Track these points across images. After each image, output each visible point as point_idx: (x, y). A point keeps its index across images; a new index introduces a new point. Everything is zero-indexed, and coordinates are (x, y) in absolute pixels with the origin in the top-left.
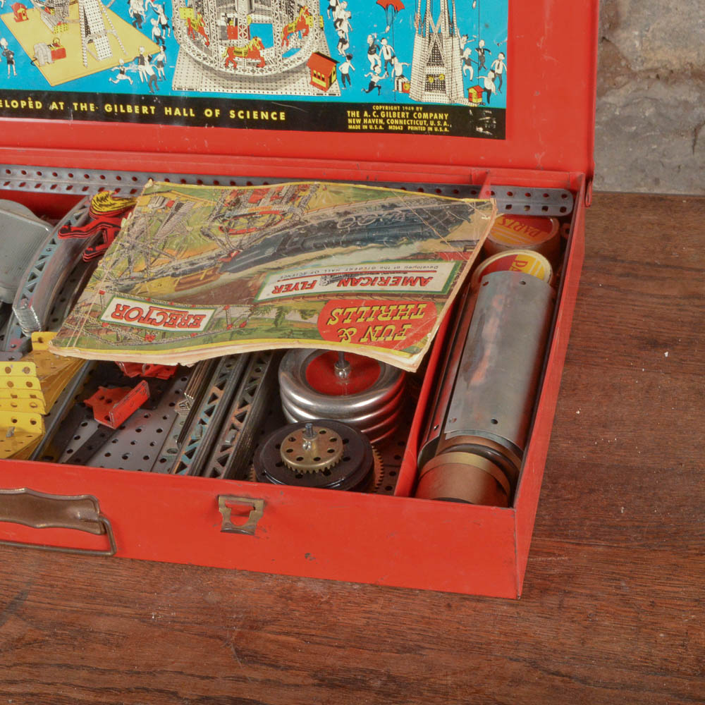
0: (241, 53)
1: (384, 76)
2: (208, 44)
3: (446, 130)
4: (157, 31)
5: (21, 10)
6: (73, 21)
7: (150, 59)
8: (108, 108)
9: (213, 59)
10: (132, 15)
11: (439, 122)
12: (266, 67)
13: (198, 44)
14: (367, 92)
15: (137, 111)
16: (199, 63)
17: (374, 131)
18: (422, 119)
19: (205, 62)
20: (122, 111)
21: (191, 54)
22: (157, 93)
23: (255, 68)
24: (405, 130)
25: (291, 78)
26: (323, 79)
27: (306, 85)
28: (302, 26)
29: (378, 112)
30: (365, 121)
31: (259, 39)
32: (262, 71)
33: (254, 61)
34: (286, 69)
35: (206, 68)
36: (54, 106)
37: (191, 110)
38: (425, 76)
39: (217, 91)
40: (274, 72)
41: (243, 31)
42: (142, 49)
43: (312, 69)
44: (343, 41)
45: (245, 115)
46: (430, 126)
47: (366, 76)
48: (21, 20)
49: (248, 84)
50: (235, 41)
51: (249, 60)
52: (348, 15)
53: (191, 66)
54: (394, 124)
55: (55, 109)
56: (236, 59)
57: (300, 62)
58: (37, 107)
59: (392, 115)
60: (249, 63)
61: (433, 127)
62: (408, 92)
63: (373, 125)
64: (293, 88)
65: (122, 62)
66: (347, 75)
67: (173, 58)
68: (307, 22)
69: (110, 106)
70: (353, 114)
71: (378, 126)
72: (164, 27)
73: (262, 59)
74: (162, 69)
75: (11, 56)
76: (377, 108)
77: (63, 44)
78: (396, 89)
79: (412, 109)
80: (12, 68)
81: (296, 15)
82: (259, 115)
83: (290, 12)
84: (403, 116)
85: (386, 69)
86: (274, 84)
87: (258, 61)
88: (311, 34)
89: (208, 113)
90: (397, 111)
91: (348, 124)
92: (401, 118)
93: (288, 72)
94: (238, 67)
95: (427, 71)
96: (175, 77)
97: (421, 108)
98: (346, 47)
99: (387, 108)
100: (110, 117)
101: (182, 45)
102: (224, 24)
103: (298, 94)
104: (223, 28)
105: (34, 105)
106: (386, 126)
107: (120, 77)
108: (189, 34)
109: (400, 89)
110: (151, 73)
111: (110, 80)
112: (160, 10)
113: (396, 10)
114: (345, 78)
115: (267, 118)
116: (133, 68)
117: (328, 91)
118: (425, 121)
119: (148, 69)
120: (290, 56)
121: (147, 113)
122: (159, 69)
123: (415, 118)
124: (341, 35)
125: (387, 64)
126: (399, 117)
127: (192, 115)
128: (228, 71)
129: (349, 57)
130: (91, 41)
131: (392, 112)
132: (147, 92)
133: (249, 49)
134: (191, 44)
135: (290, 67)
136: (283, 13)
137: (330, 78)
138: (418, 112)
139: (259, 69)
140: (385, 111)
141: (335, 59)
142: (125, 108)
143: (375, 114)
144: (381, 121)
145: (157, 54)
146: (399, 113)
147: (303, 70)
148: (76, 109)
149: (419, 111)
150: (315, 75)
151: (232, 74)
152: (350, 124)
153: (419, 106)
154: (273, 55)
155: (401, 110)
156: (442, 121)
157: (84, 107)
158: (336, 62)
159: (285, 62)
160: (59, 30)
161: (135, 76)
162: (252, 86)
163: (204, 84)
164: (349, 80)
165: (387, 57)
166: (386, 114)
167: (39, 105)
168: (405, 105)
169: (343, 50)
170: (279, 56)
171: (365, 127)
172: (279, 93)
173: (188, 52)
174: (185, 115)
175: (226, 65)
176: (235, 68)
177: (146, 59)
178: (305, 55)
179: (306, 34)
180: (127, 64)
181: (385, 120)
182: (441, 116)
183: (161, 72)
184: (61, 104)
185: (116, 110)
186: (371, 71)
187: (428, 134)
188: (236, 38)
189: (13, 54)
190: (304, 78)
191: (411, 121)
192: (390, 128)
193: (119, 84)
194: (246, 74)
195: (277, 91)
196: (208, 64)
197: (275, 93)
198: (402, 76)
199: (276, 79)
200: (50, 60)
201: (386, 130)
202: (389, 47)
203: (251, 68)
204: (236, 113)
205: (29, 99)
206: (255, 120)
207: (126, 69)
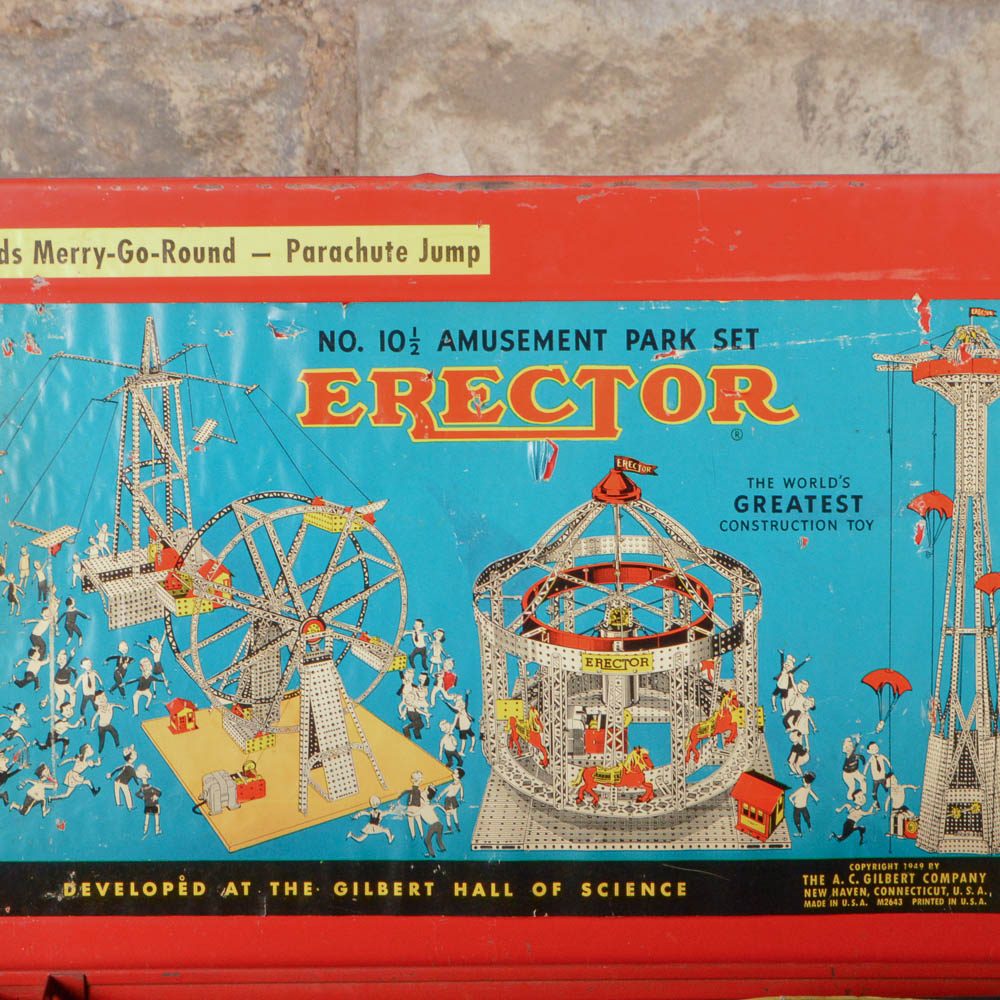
0: (608, 777)
1: (871, 811)
2: (545, 763)
3: (981, 902)
4: (449, 743)
5: (185, 712)
6: (288, 729)
7: (432, 794)
8: (340, 889)
9: (553, 789)
10: (403, 715)
11: (968, 889)
12: (656, 800)
13: (527, 764)
14: (840, 840)
16: (526, 798)
17: (849, 910)
18: (938, 884)
19: (537, 796)
21: (513, 782)
22: (439, 857)
23: (634, 804)
24: (907, 906)
25: (701, 819)
26: (760, 820)
27: (728, 829)
28: (725, 728)
29: (859, 875)
30: (835, 892)
31: (644, 751)
32: (647, 808)
33: (632, 790)
34: (692, 802)
35: (539, 806)
36: (231, 889)
37: (507, 886)
38: (945, 807)
39: (558, 848)
40: (669, 810)
41: (614, 737)
42: (416, 776)
43: (740, 801)
44: (799, 750)
45: (610, 890)
46: (952, 896)
47: (838, 810)
48: (183, 729)
49: (618, 833)
50: (599, 756)
51: (624, 789)
52: (810, 704)
53: (513, 805)
54: (887, 896)
55: (231, 895)
56: (599, 788)
57: (719, 790)
58: (196, 893)
59: (883, 879)
60: (623, 795)
61: (958, 898)
62: (914, 837)
63: (849, 899)
64: (703, 836)
65: (375, 801)
66: (804, 810)
68: (735, 717)
69: (344, 884)
70: (814, 880)
71: (858, 901)
72: (463, 735)
73: (649, 786)
74: (453, 812)
75: (155, 798)
76: (858, 867)
77: (261, 772)
78: (892, 832)
79: (921, 867)
80: (152, 822)
81: (715, 706)
82: (638, 889)
83: (704, 703)
84: (904, 880)
85: (875, 798)
86: (668, 831)
88: (741, 740)
89: (539, 889)
90: (892, 872)
91: (803, 899)
92: (900, 885)
93: (695, 808)
94: (601, 802)
95: (949, 798)
96: (479, 825)
97: (937, 865)
98: (803, 760)
99: (874, 866)
100: (344, 907)
101: (496, 767)
102: (579, 726)
103: (712, 847)
104: (576, 733)
105: (190, 889)
106: (872, 900)
107: (370, 829)
108: (510, 746)
109: (900, 831)
110: (432, 818)
111: (350, 835)
112: (460, 704)
113: (897, 692)
114: (800, 815)
115: (652, 893)
116: (398, 811)
117: (769, 840)
118: (944, 888)
119: (427, 813)
120: (700, 779)
121: (418, 894)
122: (448, 812)
123: (927, 882)
124: (795, 739)
125: (878, 788)
126: (896, 882)
127: (508, 894)
128: (582, 810)
129: (809, 779)
130: (318, 765)
131: (884, 873)
132: (422, 855)
133: (625, 770)
134: (514, 763)
135: (700, 800)
136: (691, 703)
137: (773, 815)
138: (931, 872)
139: (642, 804)
140: (872, 872)
141: (782, 781)
142: (374, 888)
143: (853, 879)
144: (863, 892)
145: (446, 784)
146: (896, 875)
147: (724, 804)
148: (275, 893)
149: (934, 871)
150: (746, 813)
151: (589, 817)
152: (808, 899)
153: (933, 860)
154: (670, 779)
155: (901, 870)
156: (975, 887)
157: (291, 889)
158: (784, 787)
159: (691, 790)
160: (257, 748)
162: (627, 835)
163: (534, 836)
164: (807, 819)
165: (878, 776)
166: (872, 878)
167: (199, 889)
168: (908, 860)
169: (798, 765)
170: (679, 781)
171: (834, 903)
172: (678, 847)
173: (507, 778)
174: (494, 894)
175: (579, 801)
176: (596, 804)
177: (424, 794)
178: (728, 776)
179: (731, 740)
180: (385, 806)
181: (870, 888)
182: (973, 878)
183: (452, 816)
184: (246, 885)
185: (356, 893)
186: (848, 801)
187: (948, 911)
188: (600, 750)
189: (159, 794)
190: (725, 819)
191: (919, 888)
192: (880, 902)
194: (616, 814)
195: (672, 844)
196: (543, 800)
197: (669, 847)
198: (904, 809)
200: (232, 803)
201: (872, 907)
202: (881, 758)
203: (625, 804)
204: (594, 888)
205: (182, 878)
206: (630, 898)
207: (383, 814)
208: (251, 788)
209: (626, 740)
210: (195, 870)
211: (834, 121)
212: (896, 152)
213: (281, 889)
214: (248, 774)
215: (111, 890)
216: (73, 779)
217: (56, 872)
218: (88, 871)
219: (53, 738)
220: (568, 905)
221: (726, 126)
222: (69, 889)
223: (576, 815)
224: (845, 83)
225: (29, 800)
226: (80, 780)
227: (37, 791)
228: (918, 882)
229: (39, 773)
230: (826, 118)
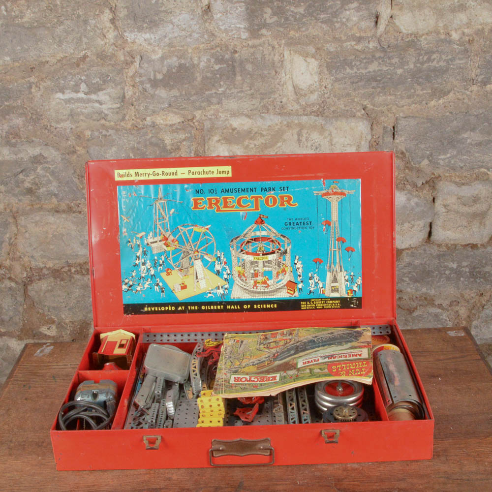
2: (246, 280)
3: (339, 307)
4: (225, 276)
5: (169, 271)
6: (191, 274)
7: (222, 287)
8: (203, 308)
10: (216, 271)
11: (336, 304)
13: (242, 280)
15: (215, 308)
16: (242, 288)
17: (311, 309)
20: (209, 308)
22: (224, 300)
24: (323, 308)
28: (284, 271)
29: (313, 302)
30: (308, 306)
31: (267, 277)
34: (277, 288)
36: (180, 308)
37: (238, 306)
40: (272, 289)
41: (260, 274)
42: (219, 283)
43: (287, 287)
44: (300, 276)
45: (260, 306)
48: (169, 275)
50: (257, 278)
51: (263, 285)
52: (302, 266)
53: (239, 289)
56: (257, 285)
58: (173, 309)
65: (210, 289)
66: (301, 289)
67: (231, 286)
68: (286, 269)
70: (303, 303)
72: (228, 274)
73: (268, 284)
74: (227, 291)
76: (313, 300)
77: (186, 284)
79: (325, 300)
81: (282, 267)
83: (279, 266)
87: (267, 285)
88: (287, 274)
89: (245, 307)
91: (301, 307)
98: (301, 278)
102: (253, 272)
104: (252, 273)
105: (171, 308)
106: (316, 307)
107: (209, 295)
108: (238, 276)
110: (222, 292)
112: (227, 268)
113: (320, 263)
114: (300, 290)
116: (215, 291)
119: (221, 291)
124: (299, 274)
125: (317, 283)
127: (239, 308)
128: (254, 290)
129: (302, 282)
130: (198, 282)
132: (220, 300)
134: (240, 281)
136: (277, 266)
142: (210, 307)
144: (314, 305)
155: (322, 301)
156: (337, 304)
157: (193, 308)
158: (297, 284)
161: (215, 294)
162: (263, 295)
165: (316, 281)
169: (299, 279)
171: (308, 308)
174: (236, 308)
175: (253, 288)
176: (257, 289)
177: (220, 287)
178: (285, 282)
179: (285, 274)
180: (212, 290)
181: (315, 305)
182: (337, 302)
184: (183, 307)
188: (257, 277)
192: (317, 307)
193: (209, 297)
194: (261, 290)
197: (273, 297)
198: (322, 288)
199: (273, 292)
201: (316, 309)
202: (317, 277)
207: (212, 292)
208: (184, 287)
209: (263, 274)
210: (172, 304)
211: (305, 143)
212: (319, 149)
213: (191, 308)
214: (183, 284)
215: (155, 309)
216: (146, 286)
217: (143, 306)
218: (150, 305)
219: (142, 277)
220: (252, 310)
221: (283, 144)
222: (146, 309)
223: (253, 291)
224: (308, 135)
225: (137, 290)
226: (148, 286)
227: (139, 288)
228: (326, 303)
229: (139, 285)
230: (304, 142)
